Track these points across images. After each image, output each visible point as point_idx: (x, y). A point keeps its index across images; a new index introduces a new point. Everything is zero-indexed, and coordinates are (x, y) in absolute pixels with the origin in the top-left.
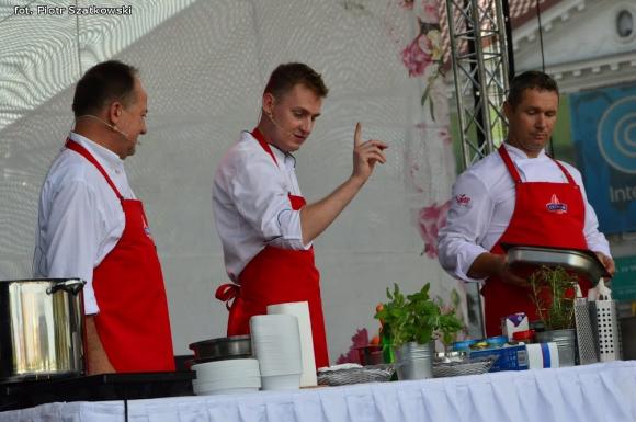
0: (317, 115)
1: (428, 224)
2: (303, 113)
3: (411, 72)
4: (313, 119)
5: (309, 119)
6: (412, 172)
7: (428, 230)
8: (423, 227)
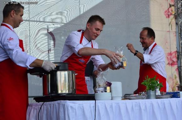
0: (102, 30)
1: (169, 57)
2: (98, 30)
3: (167, 17)
4: (100, 31)
5: (99, 31)
6: (165, 44)
7: (169, 59)
8: (168, 58)
